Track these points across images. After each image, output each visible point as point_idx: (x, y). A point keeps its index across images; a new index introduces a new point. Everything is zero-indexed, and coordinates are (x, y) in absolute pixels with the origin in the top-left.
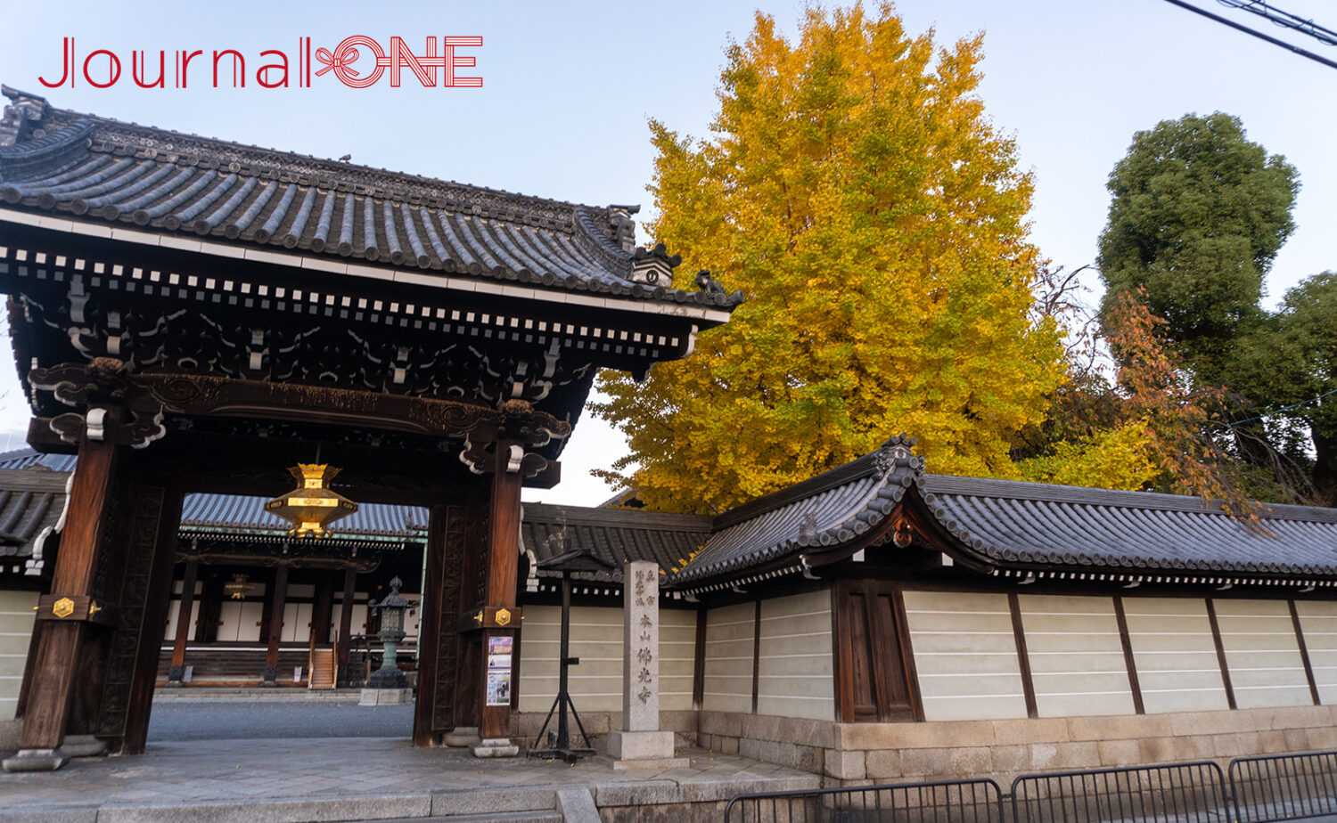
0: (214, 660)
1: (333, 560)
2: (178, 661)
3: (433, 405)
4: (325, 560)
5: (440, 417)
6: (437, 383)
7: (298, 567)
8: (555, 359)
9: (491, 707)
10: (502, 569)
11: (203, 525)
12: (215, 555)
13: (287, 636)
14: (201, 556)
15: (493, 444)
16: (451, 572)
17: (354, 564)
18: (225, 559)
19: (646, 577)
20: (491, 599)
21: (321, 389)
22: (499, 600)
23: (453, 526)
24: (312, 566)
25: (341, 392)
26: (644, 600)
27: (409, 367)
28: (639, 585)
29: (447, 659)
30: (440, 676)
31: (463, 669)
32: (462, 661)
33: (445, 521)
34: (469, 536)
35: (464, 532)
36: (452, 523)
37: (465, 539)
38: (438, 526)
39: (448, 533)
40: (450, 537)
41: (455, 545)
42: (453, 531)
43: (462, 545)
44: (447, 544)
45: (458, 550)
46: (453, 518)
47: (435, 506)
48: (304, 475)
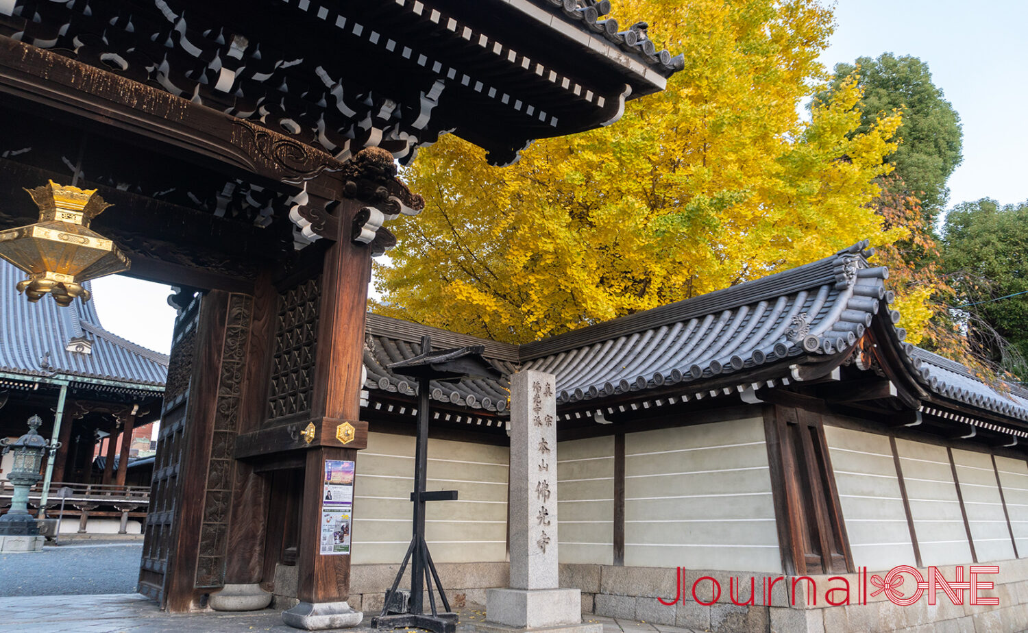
3: (263, 135)
5: (272, 152)
6: (266, 109)
8: (433, 105)
9: (325, 556)
10: (343, 369)
15: (336, 203)
16: (230, 378)
19: (543, 390)
20: (329, 407)
21: (104, 73)
22: (339, 409)
23: (236, 319)
25: (134, 85)
26: (542, 419)
27: (241, 69)
28: (537, 400)
29: (220, 492)
30: (208, 514)
31: (241, 507)
32: (239, 496)
33: (226, 312)
34: (256, 334)
35: (249, 328)
36: (233, 316)
37: (250, 337)
38: (216, 317)
39: (228, 328)
40: (230, 333)
41: (237, 345)
42: (236, 326)
43: (244, 344)
44: (226, 342)
45: (240, 350)
46: (235, 309)
47: (213, 290)
48: (56, 201)
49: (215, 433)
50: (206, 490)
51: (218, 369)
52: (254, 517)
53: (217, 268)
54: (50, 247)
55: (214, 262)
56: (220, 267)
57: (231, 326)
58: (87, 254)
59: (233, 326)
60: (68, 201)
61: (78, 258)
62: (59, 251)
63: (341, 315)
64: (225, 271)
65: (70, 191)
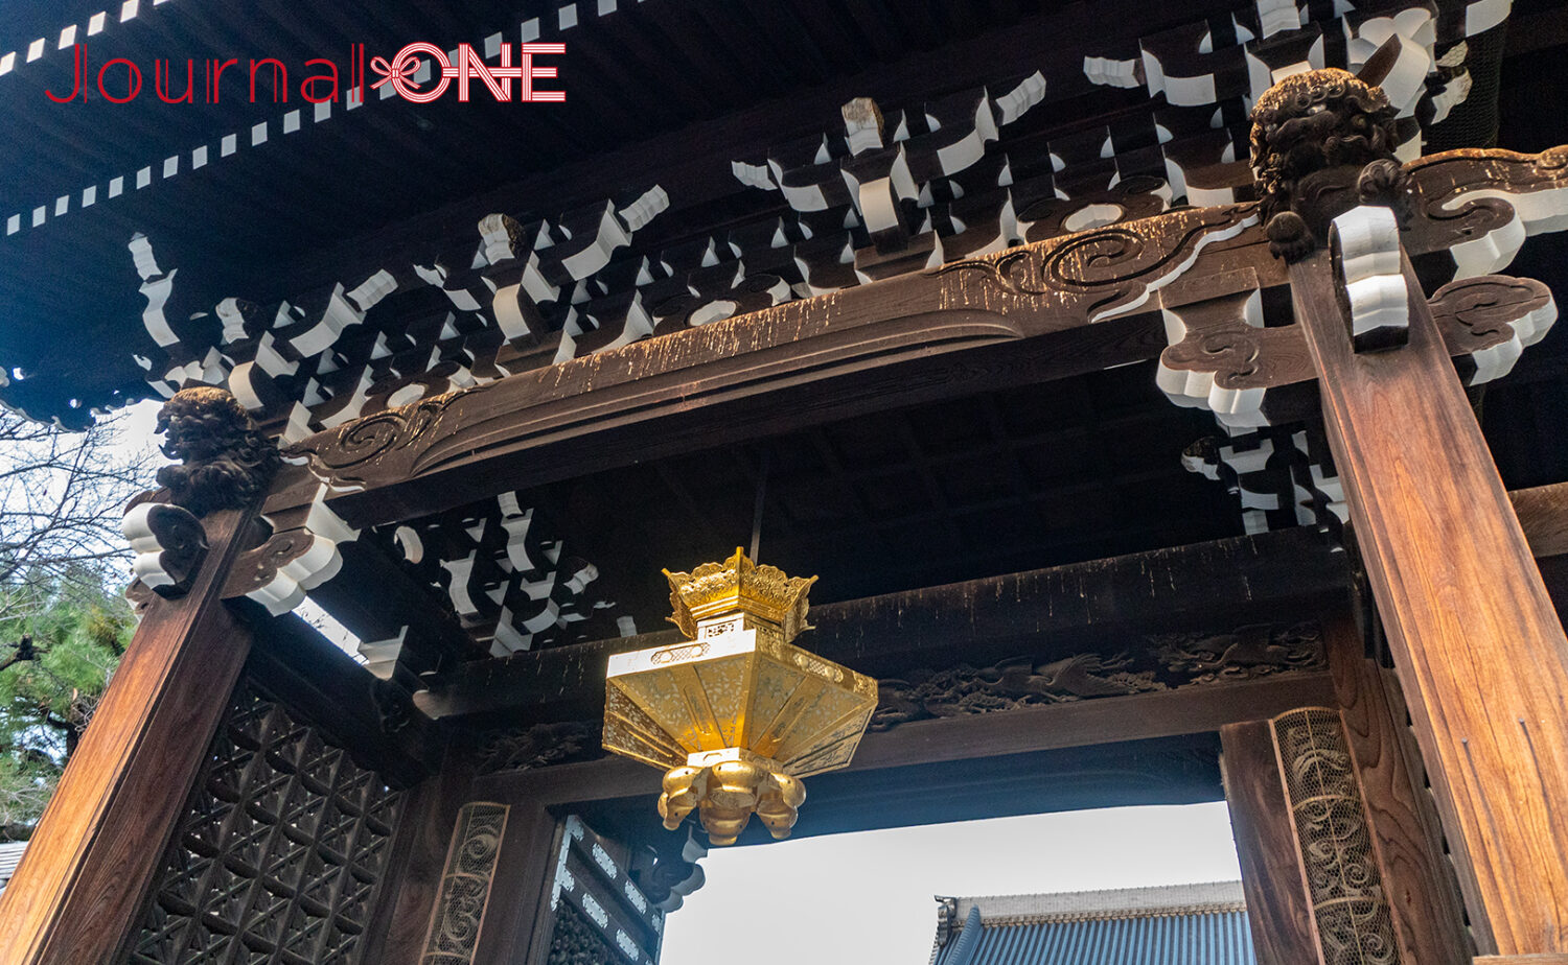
3: (1015, 259)
5: (1045, 279)
23: (1311, 782)
33: (1275, 773)
34: (1379, 805)
35: (1359, 797)
36: (1299, 778)
37: (1370, 821)
38: (1254, 794)
39: (1296, 813)
40: (1309, 826)
41: (1339, 854)
42: (1312, 799)
43: (1366, 848)
44: (1306, 854)
45: (1357, 868)
46: (1300, 759)
47: (1224, 727)
48: (692, 610)
53: (1216, 672)
54: (652, 690)
55: (1200, 660)
56: (1222, 668)
57: (1302, 804)
58: (722, 679)
59: (1308, 801)
60: (710, 601)
61: (715, 697)
62: (672, 693)
63: (1412, 565)
64: (1238, 672)
65: (704, 575)
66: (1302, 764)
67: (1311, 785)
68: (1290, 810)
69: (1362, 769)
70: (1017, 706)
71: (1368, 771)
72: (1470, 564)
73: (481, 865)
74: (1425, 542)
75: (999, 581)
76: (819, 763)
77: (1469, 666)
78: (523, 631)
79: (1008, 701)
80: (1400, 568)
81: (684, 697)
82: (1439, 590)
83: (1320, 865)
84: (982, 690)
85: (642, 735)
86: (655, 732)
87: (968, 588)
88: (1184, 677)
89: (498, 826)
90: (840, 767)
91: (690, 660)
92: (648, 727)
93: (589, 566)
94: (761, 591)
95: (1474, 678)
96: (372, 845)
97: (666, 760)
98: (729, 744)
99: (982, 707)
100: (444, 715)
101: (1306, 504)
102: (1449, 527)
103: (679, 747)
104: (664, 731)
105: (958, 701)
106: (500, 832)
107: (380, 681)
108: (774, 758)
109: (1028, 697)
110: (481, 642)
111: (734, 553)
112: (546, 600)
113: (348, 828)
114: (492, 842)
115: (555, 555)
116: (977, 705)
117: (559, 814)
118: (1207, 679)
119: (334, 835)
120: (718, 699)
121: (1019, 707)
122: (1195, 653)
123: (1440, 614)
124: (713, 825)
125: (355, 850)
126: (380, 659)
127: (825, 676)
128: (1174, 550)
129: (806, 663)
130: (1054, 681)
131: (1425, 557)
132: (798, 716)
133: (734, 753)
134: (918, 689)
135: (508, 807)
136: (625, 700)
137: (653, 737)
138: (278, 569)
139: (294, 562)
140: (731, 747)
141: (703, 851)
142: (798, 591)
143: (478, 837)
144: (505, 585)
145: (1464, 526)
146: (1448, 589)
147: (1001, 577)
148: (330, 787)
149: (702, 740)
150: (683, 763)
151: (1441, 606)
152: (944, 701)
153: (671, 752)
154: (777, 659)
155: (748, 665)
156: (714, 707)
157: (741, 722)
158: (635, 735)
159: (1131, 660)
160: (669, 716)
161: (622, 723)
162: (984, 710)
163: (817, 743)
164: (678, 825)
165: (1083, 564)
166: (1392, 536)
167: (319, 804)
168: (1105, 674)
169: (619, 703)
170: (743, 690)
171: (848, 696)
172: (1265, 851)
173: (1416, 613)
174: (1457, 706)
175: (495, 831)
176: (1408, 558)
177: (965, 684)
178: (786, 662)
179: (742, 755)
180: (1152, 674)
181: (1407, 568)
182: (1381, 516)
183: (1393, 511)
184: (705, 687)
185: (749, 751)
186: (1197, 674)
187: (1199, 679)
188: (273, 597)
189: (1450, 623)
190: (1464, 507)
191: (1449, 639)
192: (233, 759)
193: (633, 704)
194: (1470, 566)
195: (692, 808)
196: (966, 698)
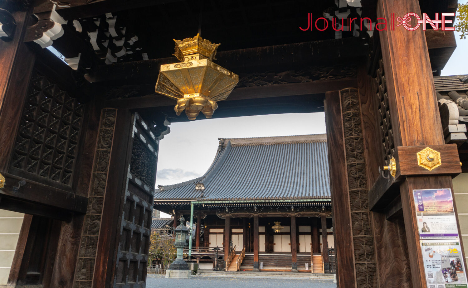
0: (272, 260)
1: (314, 213)
2: (256, 260)
4: (311, 213)
7: (299, 217)
10: (412, 98)
11: (256, 200)
12: (264, 213)
13: (302, 249)
14: (259, 214)
17: (324, 214)
18: (269, 214)
22: (417, 137)
24: (305, 216)
29: (362, 237)
30: (357, 256)
31: (383, 249)
32: (380, 240)
33: (339, 105)
34: (365, 113)
35: (360, 111)
36: (345, 106)
37: (362, 118)
38: (333, 109)
39: (343, 115)
40: (346, 118)
41: (353, 125)
42: (348, 112)
43: (359, 124)
44: (344, 125)
45: (357, 129)
46: (346, 101)
47: (327, 92)
48: (183, 52)
49: (350, 192)
50: (352, 237)
51: (342, 146)
52: (396, 257)
53: (326, 77)
54: (174, 76)
55: (323, 73)
56: (328, 76)
57: (345, 113)
58: (196, 73)
59: (346, 112)
60: (188, 50)
61: (193, 79)
62: (180, 77)
63: (397, 50)
64: (332, 77)
65: (187, 42)
66: (346, 102)
67: (348, 108)
68: (342, 114)
69: (362, 104)
70: (270, 84)
71: (363, 105)
72: (412, 51)
73: (111, 125)
74: (401, 44)
75: (268, 48)
76: (219, 98)
77: (407, 78)
78: (115, 56)
79: (268, 83)
80: (394, 51)
81: (184, 78)
82: (403, 58)
83: (347, 128)
84: (260, 79)
85: (170, 89)
86: (174, 88)
87: (259, 49)
88: (317, 78)
89: (114, 115)
90: (224, 99)
91: (187, 67)
92: (172, 86)
93: (135, 36)
94: (204, 47)
95: (408, 81)
96: (77, 119)
97: (176, 96)
98: (196, 92)
99: (260, 84)
100: (94, 81)
101: (357, 30)
102: (408, 41)
103: (181, 92)
104: (177, 88)
105: (253, 83)
106: (115, 117)
107: (74, 70)
108: (208, 96)
109: (273, 82)
110: (102, 59)
111: (197, 35)
112: (122, 46)
113: (70, 114)
114: (113, 119)
115: (124, 32)
116: (259, 84)
117: (132, 112)
118: (324, 79)
119: (66, 116)
120: (194, 79)
121: (271, 85)
122: (321, 71)
123: (402, 64)
124: (189, 114)
125: (72, 121)
126: (73, 63)
127: (225, 74)
128: (320, 41)
129: (220, 69)
130: (281, 78)
131: (401, 48)
132: (216, 85)
133: (198, 95)
134: (242, 79)
135: (117, 109)
136: (166, 78)
137: (173, 90)
138: (44, 33)
139: (49, 31)
140: (197, 93)
141: (169, 123)
142: (215, 48)
143: (108, 118)
144: (108, 41)
145: (412, 41)
146: (405, 58)
147: (269, 46)
148: (63, 102)
149: (188, 90)
150: (182, 97)
151: (403, 62)
152: (250, 82)
153: (178, 94)
154: (212, 68)
155: (204, 70)
156: (193, 81)
157: (200, 86)
158: (167, 89)
159: (303, 73)
160: (179, 83)
161: (164, 85)
162: (261, 85)
163: (220, 92)
164: (180, 114)
165: (293, 44)
166: (393, 42)
167: (61, 107)
168: (295, 76)
169: (163, 79)
170: (202, 77)
171: (230, 80)
172: (334, 124)
173: (396, 63)
174: (403, 88)
175: (113, 116)
176: (396, 48)
177: (256, 78)
178: (215, 69)
179: (200, 95)
180: (309, 77)
181: (396, 52)
182: (391, 36)
183: (394, 35)
184: (191, 75)
185: (202, 94)
186: (321, 78)
187: (321, 79)
188: (43, 42)
189: (404, 67)
190: (413, 35)
191: (403, 71)
192: (34, 93)
193: (168, 79)
194: (412, 52)
195: (183, 110)
196: (256, 82)
